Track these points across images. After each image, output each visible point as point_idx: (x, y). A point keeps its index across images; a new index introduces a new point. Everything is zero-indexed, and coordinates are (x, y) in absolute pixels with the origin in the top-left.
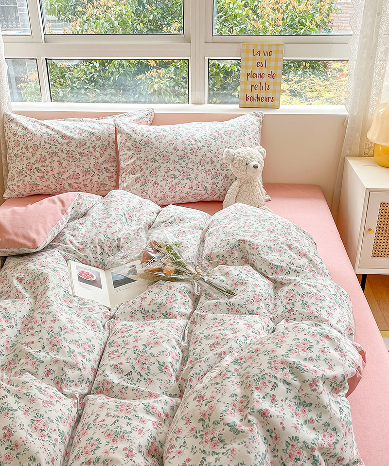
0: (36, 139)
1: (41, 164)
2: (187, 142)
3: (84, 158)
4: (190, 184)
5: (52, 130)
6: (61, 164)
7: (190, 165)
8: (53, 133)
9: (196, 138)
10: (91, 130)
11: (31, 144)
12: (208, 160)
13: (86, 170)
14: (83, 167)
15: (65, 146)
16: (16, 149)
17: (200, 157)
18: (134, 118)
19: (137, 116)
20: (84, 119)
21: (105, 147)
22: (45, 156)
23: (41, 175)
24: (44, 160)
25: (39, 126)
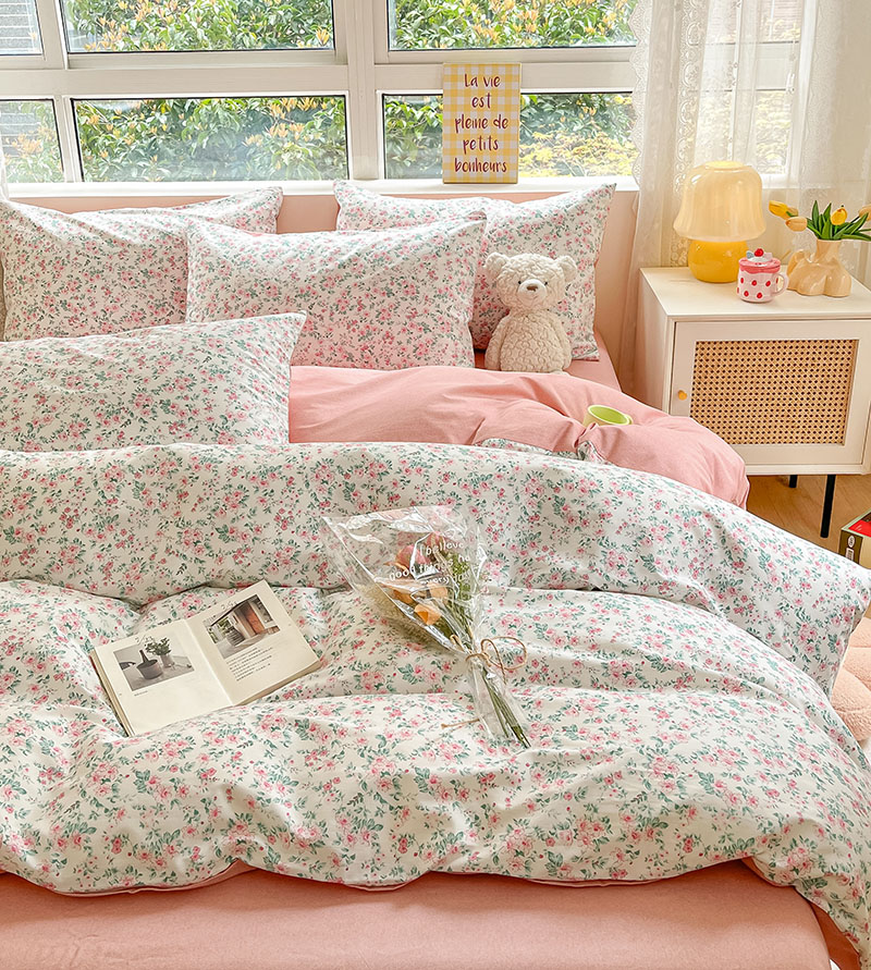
0: (60, 247)
1: (70, 294)
3: (153, 281)
5: (91, 229)
6: (108, 292)
8: (91, 235)
10: (164, 228)
11: (50, 256)
13: (157, 302)
14: (151, 297)
15: (116, 259)
16: (22, 268)
18: (245, 204)
19: (251, 201)
20: (149, 209)
22: (77, 279)
23: (71, 315)
24: (77, 286)
25: (64, 224)
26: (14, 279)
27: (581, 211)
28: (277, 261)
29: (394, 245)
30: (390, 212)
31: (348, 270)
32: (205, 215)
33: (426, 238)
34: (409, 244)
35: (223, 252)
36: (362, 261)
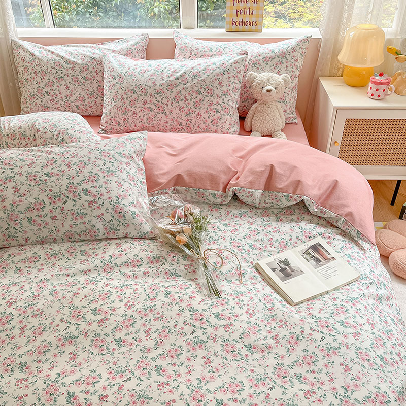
0: (43, 64)
1: (50, 88)
3: (88, 82)
5: (57, 55)
6: (67, 87)
8: (58, 58)
10: (92, 55)
13: (91, 93)
14: (87, 90)
15: (70, 71)
16: (26, 74)
18: (131, 43)
19: (134, 41)
20: (85, 45)
22: (53, 80)
23: (51, 98)
24: (52, 84)
25: (45, 52)
26: (23, 80)
27: (294, 50)
28: (145, 75)
29: (202, 68)
30: (201, 49)
31: (180, 81)
32: (112, 48)
33: (218, 64)
34: (210, 68)
35: (120, 70)
36: (187, 76)
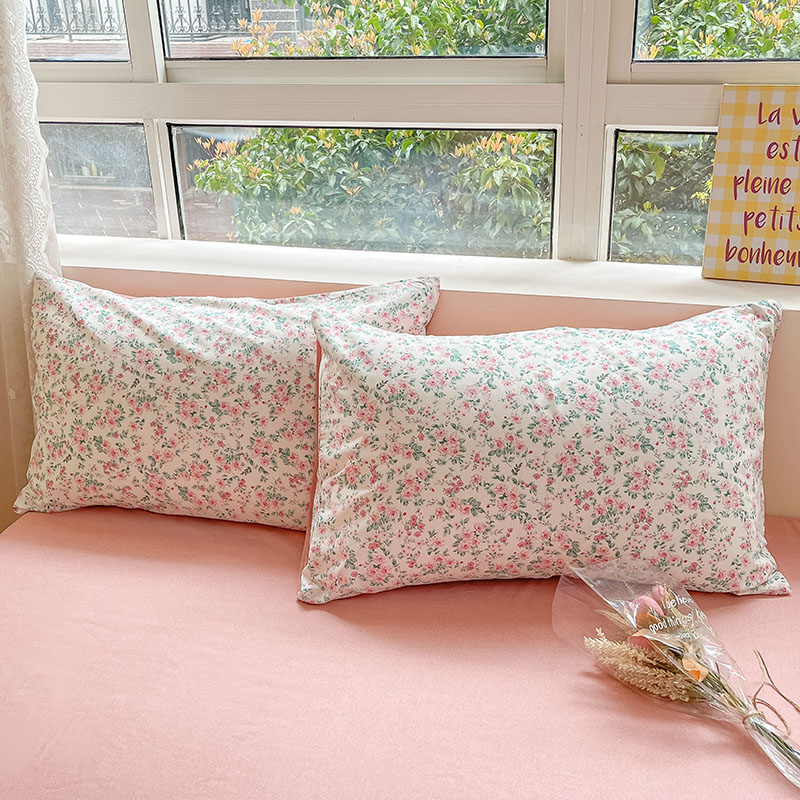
0: (101, 356)
1: (108, 428)
2: (523, 400)
3: (226, 419)
4: (524, 534)
5: (149, 331)
6: (160, 431)
7: (526, 475)
8: (147, 340)
9: (553, 384)
11: (86, 368)
12: (587, 461)
13: (229, 453)
14: (220, 443)
15: (176, 381)
16: (51, 380)
17: (558, 450)
18: (379, 304)
19: (389, 300)
20: (238, 301)
21: (286, 390)
22: (120, 406)
23: (107, 458)
24: (117, 417)
